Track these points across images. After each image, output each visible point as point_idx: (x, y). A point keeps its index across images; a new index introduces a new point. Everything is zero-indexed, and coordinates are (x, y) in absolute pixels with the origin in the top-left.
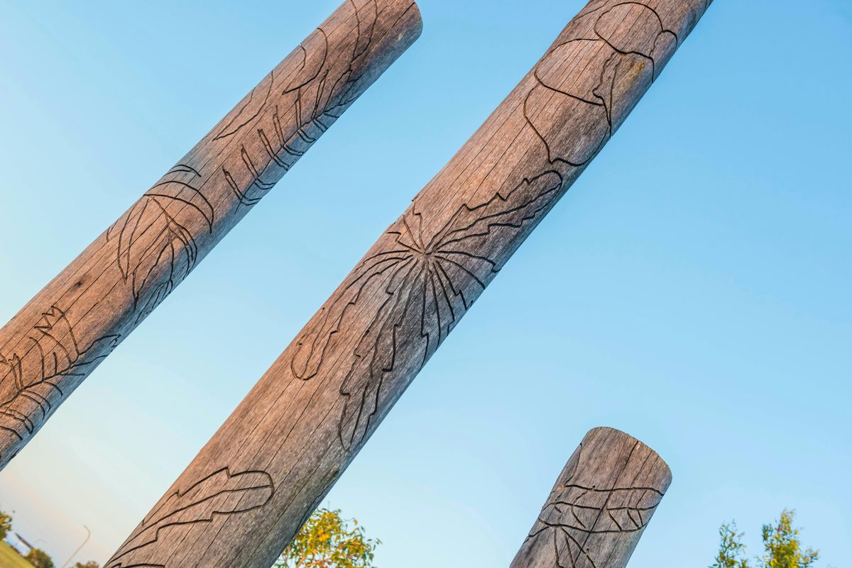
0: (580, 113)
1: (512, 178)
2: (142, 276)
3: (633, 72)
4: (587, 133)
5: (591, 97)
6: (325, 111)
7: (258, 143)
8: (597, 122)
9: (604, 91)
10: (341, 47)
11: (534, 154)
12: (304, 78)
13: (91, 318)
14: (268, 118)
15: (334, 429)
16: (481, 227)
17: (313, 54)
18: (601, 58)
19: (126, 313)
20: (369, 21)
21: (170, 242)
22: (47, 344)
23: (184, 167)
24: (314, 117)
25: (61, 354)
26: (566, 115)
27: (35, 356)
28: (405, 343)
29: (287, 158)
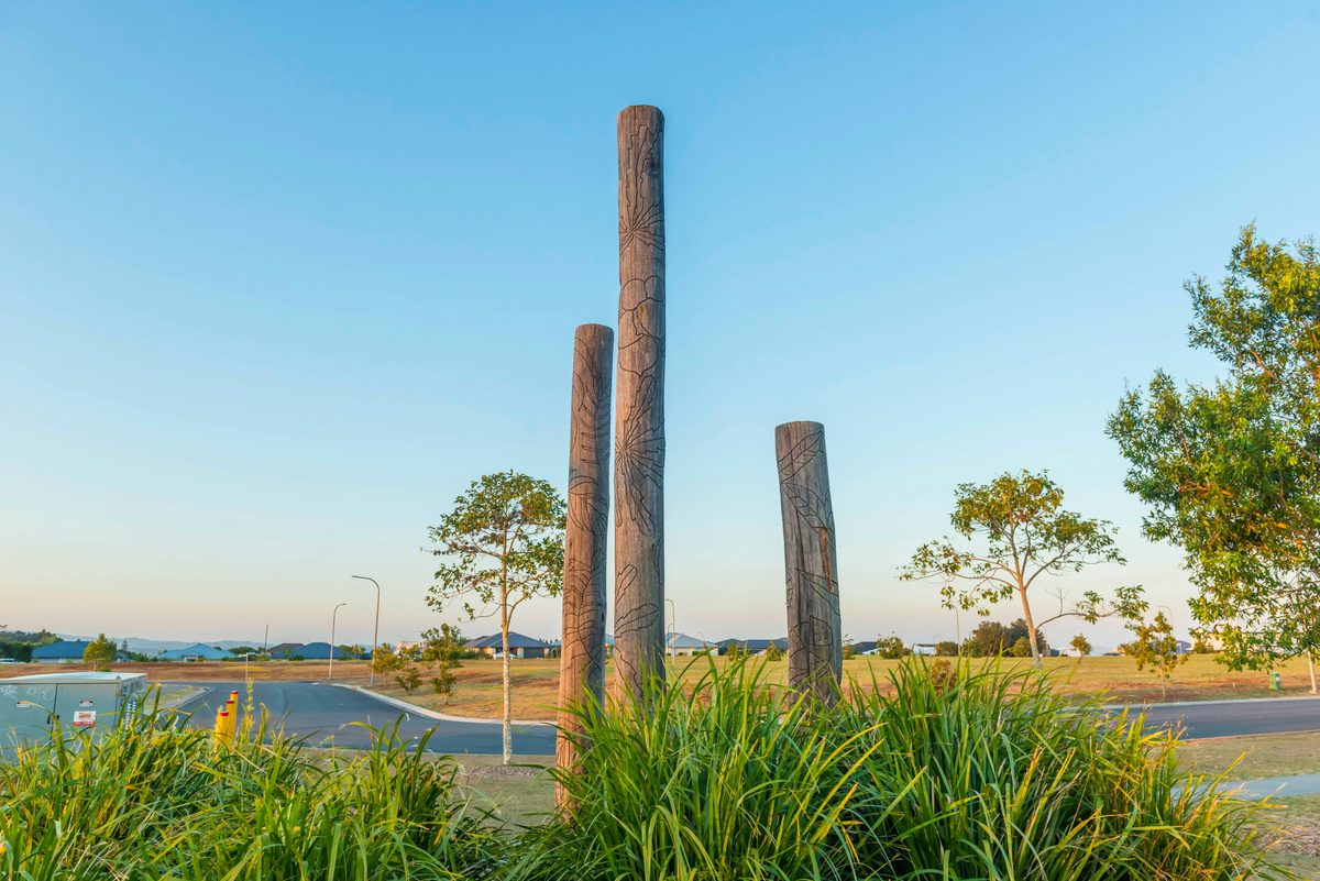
0: (637, 348)
1: (632, 396)
2: (587, 522)
3: (645, 311)
4: (647, 351)
5: (637, 338)
6: (599, 401)
7: (585, 439)
8: (647, 343)
9: (640, 330)
10: (584, 371)
11: (633, 380)
12: (581, 398)
13: (583, 552)
14: (581, 426)
15: (639, 533)
16: (635, 423)
17: (577, 385)
18: (630, 319)
19: (594, 540)
20: (585, 351)
21: (586, 503)
22: (577, 573)
23: (571, 471)
24: (597, 408)
25: (584, 573)
26: (633, 353)
27: (577, 581)
28: (641, 486)
29: (602, 431)
